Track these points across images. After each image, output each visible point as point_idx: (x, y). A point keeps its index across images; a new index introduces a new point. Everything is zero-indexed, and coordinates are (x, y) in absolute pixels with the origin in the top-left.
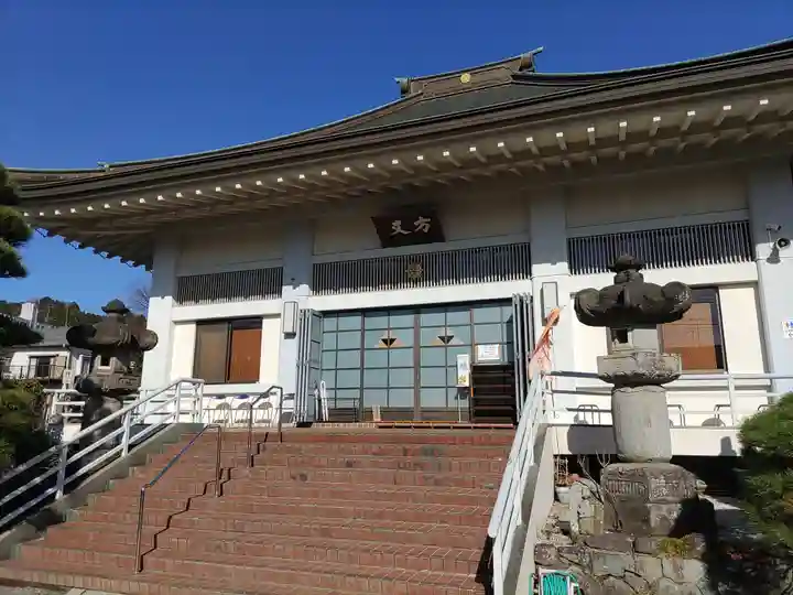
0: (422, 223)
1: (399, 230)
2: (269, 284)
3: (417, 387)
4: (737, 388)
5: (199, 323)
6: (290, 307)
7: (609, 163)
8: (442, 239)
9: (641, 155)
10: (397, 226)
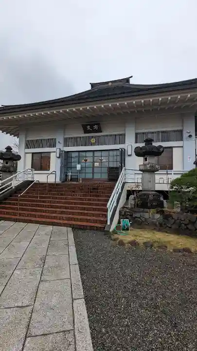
0: (96, 127)
1: (89, 128)
2: (52, 143)
3: (93, 173)
4: (174, 174)
5: (33, 153)
6: (58, 150)
7: (147, 111)
8: (101, 132)
9: (156, 110)
10: (88, 127)
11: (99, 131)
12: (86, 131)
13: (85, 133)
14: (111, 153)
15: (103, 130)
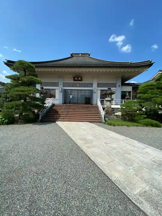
6: (60, 88)
10: (76, 78)
11: (81, 80)
12: (75, 80)
13: (74, 81)
14: (86, 91)
15: (83, 80)
